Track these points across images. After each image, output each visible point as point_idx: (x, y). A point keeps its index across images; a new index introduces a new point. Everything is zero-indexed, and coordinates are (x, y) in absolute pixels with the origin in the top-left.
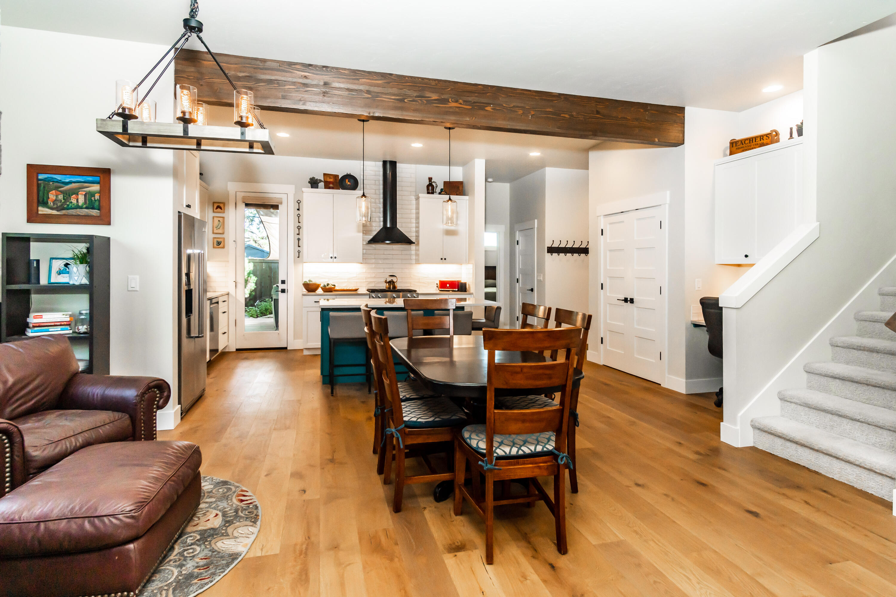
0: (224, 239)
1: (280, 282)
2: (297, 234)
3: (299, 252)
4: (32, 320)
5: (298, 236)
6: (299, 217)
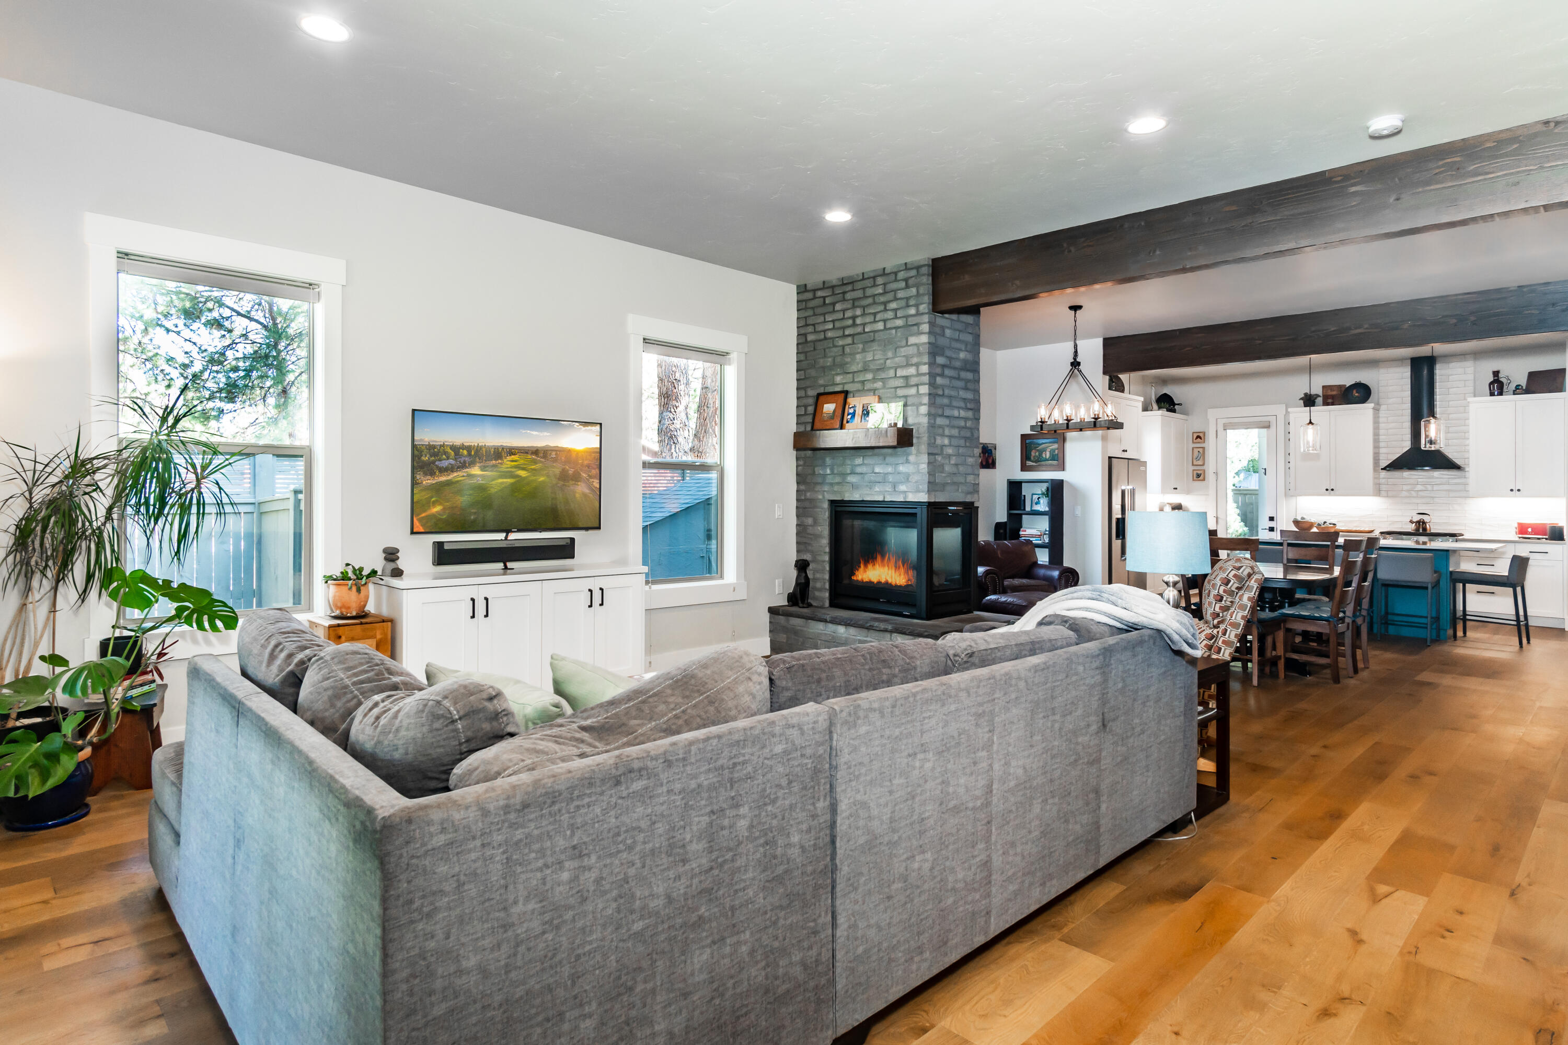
0: (1204, 471)
1: (1267, 519)
2: (1289, 462)
3: (1290, 483)
4: (1021, 533)
6: (1290, 442)
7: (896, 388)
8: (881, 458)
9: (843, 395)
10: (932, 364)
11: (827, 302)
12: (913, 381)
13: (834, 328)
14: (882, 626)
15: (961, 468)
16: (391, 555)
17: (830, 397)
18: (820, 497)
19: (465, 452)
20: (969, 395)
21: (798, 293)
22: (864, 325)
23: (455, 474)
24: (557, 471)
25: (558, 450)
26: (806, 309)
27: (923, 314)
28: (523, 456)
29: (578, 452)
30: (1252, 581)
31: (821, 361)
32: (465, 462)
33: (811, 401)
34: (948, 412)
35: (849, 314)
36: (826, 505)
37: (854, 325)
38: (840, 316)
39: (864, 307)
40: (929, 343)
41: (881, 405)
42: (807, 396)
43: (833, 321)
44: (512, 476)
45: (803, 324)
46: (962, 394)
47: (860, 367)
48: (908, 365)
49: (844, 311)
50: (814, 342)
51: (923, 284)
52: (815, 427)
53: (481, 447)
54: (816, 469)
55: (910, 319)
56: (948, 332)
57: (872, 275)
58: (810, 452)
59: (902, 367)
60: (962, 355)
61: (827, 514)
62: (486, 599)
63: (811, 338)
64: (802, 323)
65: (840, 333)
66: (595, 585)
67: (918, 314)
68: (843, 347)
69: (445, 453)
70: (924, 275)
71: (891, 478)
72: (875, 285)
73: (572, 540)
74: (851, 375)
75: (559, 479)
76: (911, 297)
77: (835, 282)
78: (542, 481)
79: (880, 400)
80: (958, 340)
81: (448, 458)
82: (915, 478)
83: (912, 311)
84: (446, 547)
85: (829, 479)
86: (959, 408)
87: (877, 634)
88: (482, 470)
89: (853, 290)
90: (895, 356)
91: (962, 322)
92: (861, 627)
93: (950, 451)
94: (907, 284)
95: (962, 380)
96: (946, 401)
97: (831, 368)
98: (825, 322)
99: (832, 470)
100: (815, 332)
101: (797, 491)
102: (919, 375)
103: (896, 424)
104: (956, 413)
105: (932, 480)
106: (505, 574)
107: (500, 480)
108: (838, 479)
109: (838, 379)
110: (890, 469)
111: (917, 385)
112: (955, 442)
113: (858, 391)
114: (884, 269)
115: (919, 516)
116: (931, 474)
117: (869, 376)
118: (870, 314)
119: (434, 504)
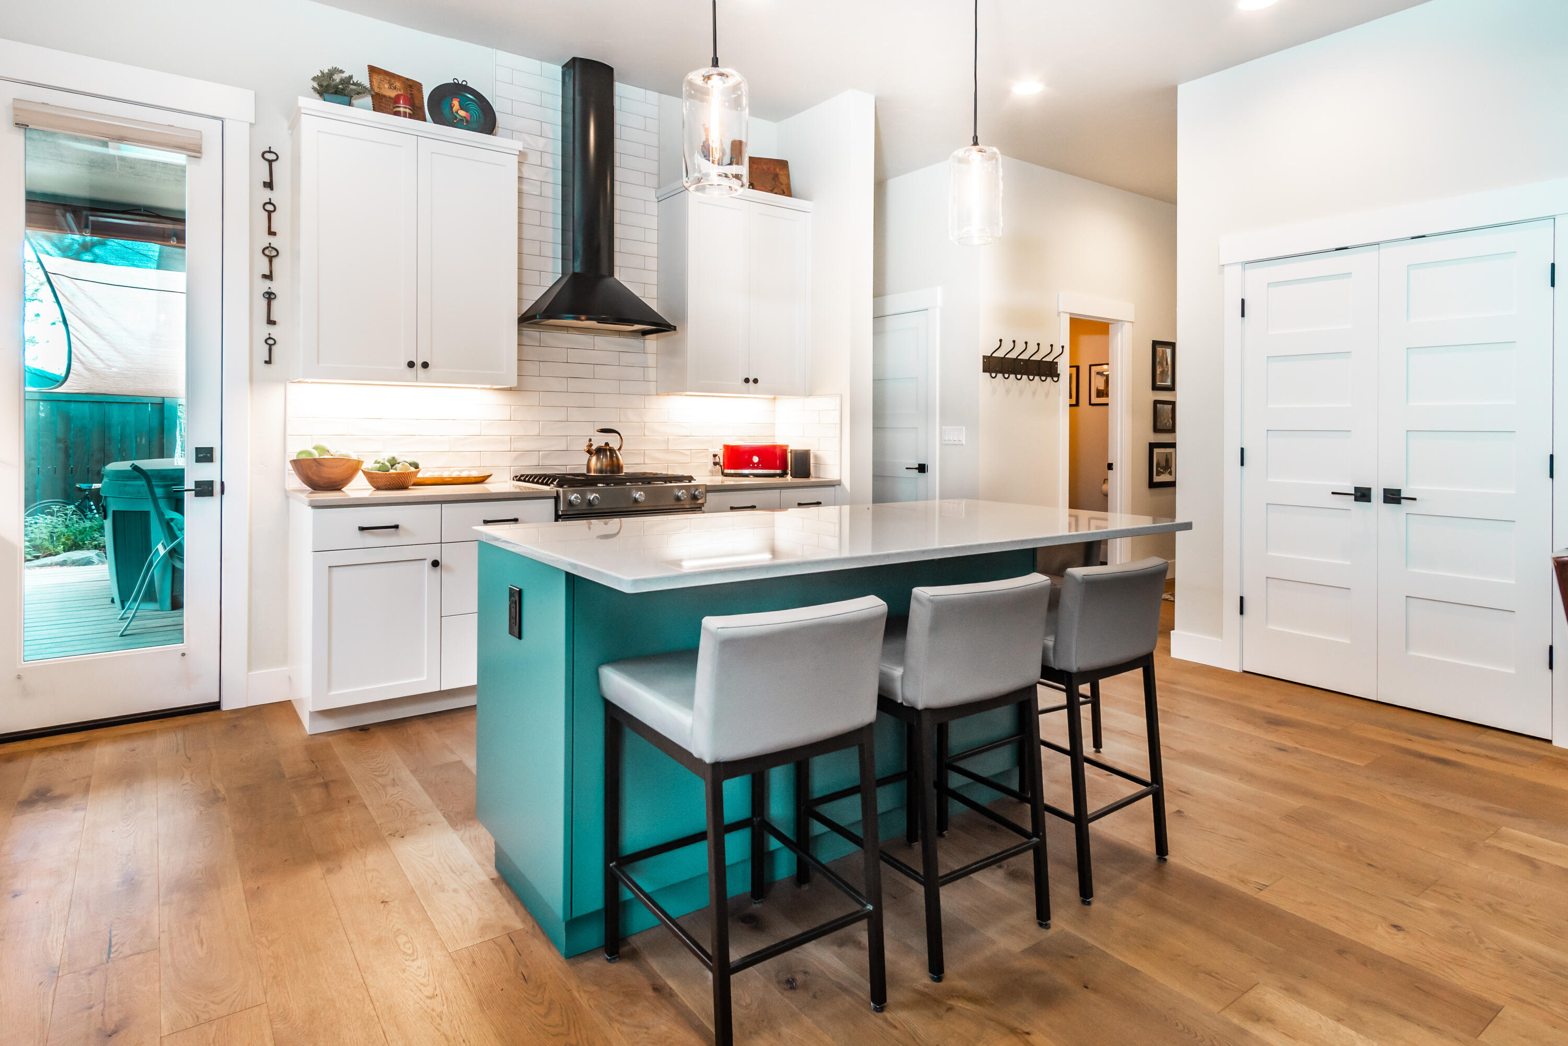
1: (189, 454)
2: (265, 276)
3: (271, 342)
5: (265, 285)
6: (270, 213)
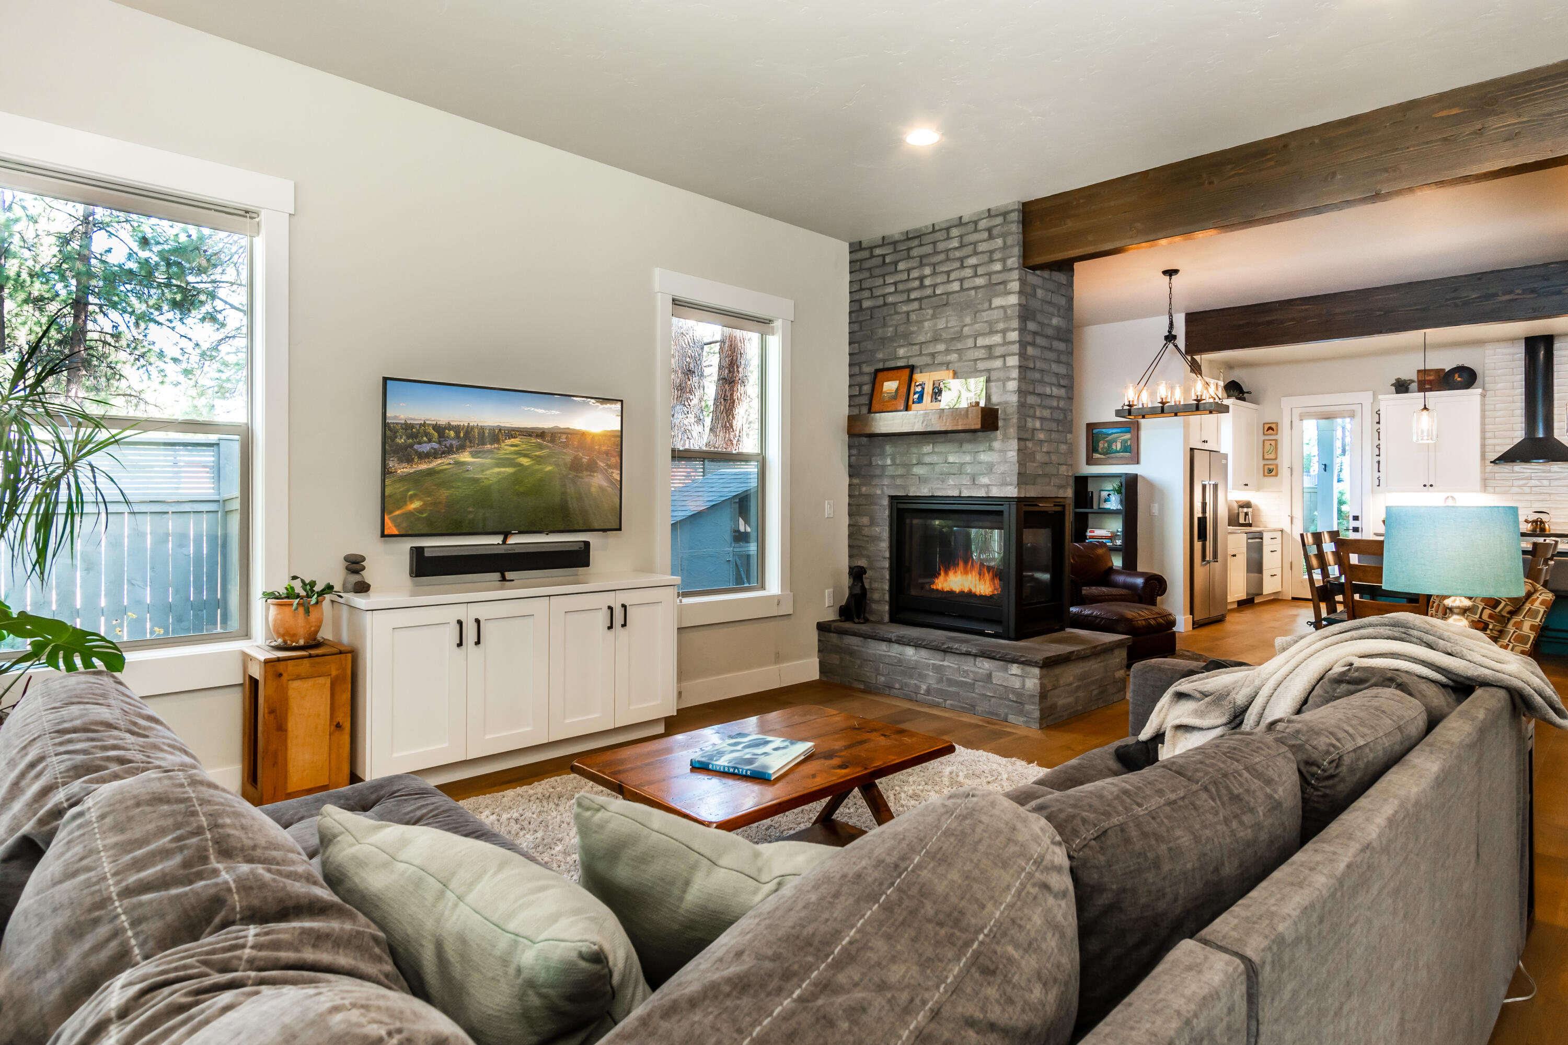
0: (1277, 466)
1: (1351, 518)
2: (1377, 455)
3: (1379, 478)
4: (1089, 534)
5: (1377, 458)
6: (1379, 433)
7: (976, 360)
8: (956, 445)
9: (907, 371)
10: (1022, 330)
11: (887, 261)
12: (999, 351)
13: (896, 291)
14: (964, 648)
15: (1054, 457)
16: (355, 564)
17: (890, 373)
18: (879, 492)
19: (452, 434)
20: (1062, 370)
21: (850, 253)
22: (935, 286)
23: (439, 461)
24: (568, 459)
25: (569, 433)
26: (861, 270)
27: (1011, 269)
28: (525, 439)
29: (593, 436)
30: (1537, 604)
31: (880, 331)
32: (451, 445)
33: (867, 379)
34: (1039, 389)
35: (915, 274)
36: (886, 502)
37: (922, 286)
38: (904, 276)
39: (934, 265)
40: (1020, 305)
41: (957, 381)
42: (861, 373)
43: (895, 284)
44: (512, 464)
45: (857, 289)
46: (1054, 367)
47: (929, 336)
48: (992, 332)
49: (909, 271)
50: (871, 309)
51: (1012, 234)
52: (873, 409)
53: (473, 428)
54: (873, 459)
55: (994, 277)
56: (1040, 292)
57: (944, 226)
58: (865, 439)
59: (984, 335)
60: (1055, 321)
61: (887, 512)
62: (478, 621)
63: (866, 304)
64: (856, 287)
65: (904, 297)
66: (615, 601)
67: (1005, 270)
68: (908, 313)
69: (426, 434)
70: (1012, 222)
71: (969, 469)
72: (948, 238)
73: (587, 544)
74: (917, 347)
75: (570, 469)
76: (996, 249)
77: (897, 238)
78: (549, 472)
79: (956, 375)
80: (1050, 303)
81: (430, 441)
82: (1001, 468)
83: (998, 267)
84: (426, 554)
85: (890, 471)
86: (1051, 384)
87: (957, 657)
88: (473, 456)
89: (921, 245)
90: (975, 322)
91: (1055, 281)
92: (937, 649)
93: (1041, 436)
94: (990, 234)
95: (1055, 350)
96: (1037, 376)
97: (891, 339)
98: (885, 284)
99: (893, 460)
100: (872, 297)
101: (850, 485)
102: (1006, 343)
103: (977, 404)
104: (1048, 391)
105: (1023, 471)
106: (502, 588)
107: (497, 470)
108: (900, 471)
109: (901, 352)
110: (968, 458)
111: (1004, 356)
112: (1047, 425)
113: (927, 365)
114: (961, 218)
115: (1006, 514)
116: (1022, 463)
117: (941, 347)
118: (942, 272)
119: (412, 498)
